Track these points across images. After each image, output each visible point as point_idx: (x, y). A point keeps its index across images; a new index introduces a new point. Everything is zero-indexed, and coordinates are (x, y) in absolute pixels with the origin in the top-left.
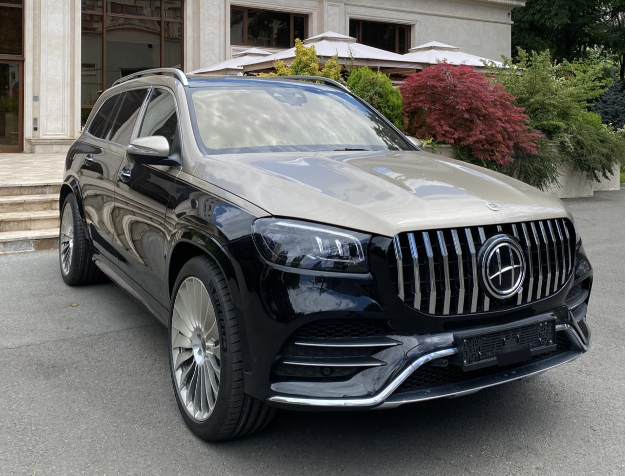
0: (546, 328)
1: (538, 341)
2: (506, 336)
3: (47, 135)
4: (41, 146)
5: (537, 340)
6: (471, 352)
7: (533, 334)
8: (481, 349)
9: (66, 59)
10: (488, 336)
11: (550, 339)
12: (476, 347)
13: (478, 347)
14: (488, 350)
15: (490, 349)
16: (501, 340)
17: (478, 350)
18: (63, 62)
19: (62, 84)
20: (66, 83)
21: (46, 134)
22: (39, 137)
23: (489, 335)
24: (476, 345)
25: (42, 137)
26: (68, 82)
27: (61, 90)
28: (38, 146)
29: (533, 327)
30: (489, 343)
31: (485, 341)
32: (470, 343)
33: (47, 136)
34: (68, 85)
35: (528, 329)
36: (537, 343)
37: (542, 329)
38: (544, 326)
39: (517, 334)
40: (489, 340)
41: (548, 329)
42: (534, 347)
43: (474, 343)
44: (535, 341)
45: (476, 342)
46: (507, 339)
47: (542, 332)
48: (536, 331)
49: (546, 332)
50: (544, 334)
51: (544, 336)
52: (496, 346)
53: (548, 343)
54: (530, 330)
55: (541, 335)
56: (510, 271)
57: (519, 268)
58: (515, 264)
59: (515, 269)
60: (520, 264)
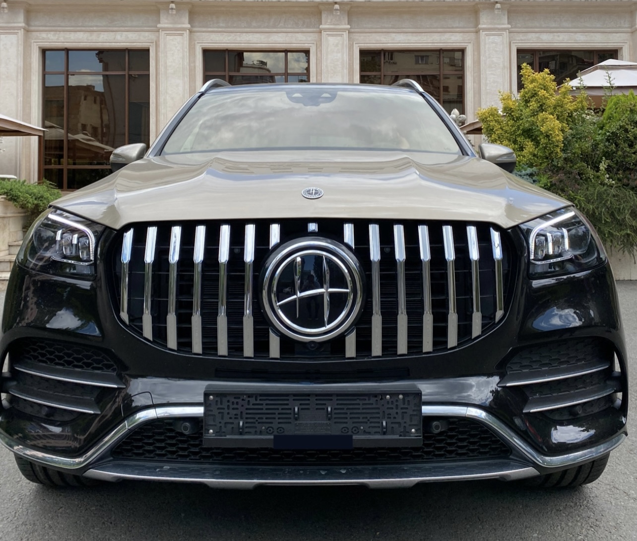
0: (401, 405)
1: (380, 425)
2: (301, 404)
5: (379, 422)
6: (222, 418)
7: (364, 411)
8: (245, 416)
10: (259, 398)
11: (412, 426)
12: (235, 412)
13: (238, 412)
14: (259, 421)
15: (264, 420)
16: (290, 409)
17: (239, 416)
23: (261, 395)
24: (233, 409)
29: (367, 398)
30: (262, 409)
31: (253, 404)
32: (221, 404)
35: (355, 400)
36: (379, 427)
37: (390, 406)
38: (397, 401)
39: (325, 404)
40: (262, 404)
41: (407, 408)
42: (369, 433)
43: (230, 404)
44: (371, 422)
45: (233, 403)
46: (302, 409)
47: (391, 411)
48: (374, 406)
49: (399, 411)
50: (396, 416)
51: (395, 418)
52: (277, 416)
53: (407, 432)
54: (361, 402)
55: (386, 416)
56: (321, 296)
57: (346, 293)
58: (331, 287)
59: (332, 295)
60: (347, 288)
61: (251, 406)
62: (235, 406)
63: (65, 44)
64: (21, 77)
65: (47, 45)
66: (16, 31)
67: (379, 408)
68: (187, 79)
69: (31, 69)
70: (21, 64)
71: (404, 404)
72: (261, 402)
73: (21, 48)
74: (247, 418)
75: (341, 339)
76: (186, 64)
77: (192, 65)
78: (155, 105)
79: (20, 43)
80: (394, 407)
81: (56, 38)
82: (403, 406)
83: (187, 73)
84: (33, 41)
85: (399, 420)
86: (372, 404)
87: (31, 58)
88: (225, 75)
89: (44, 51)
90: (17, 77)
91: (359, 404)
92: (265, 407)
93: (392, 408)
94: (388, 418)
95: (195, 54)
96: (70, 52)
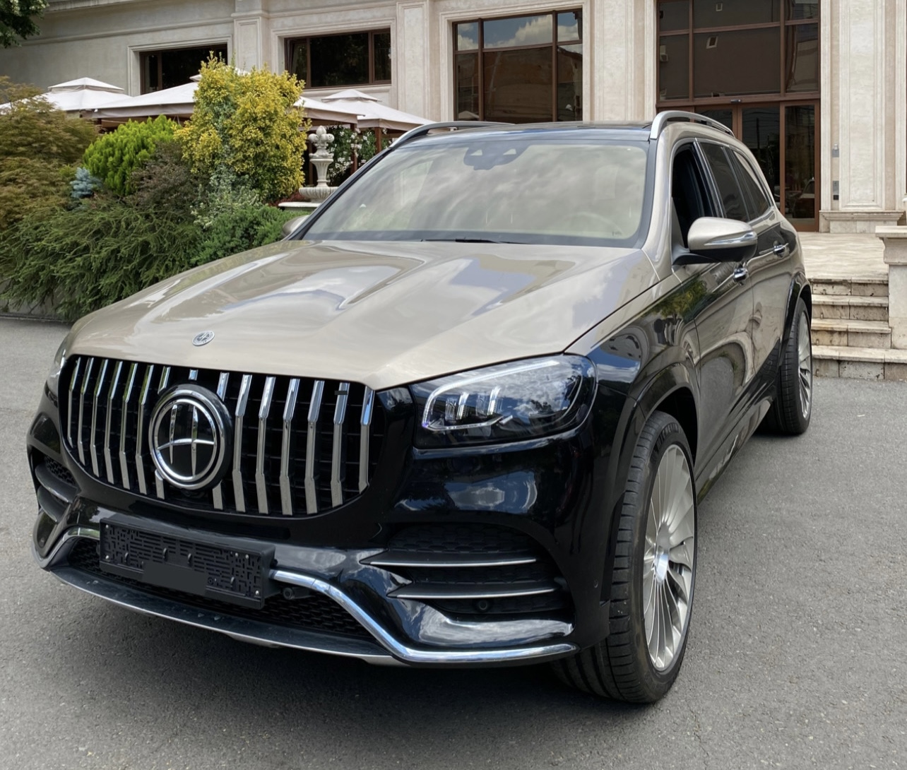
0: (247, 565)
1: (229, 580)
2: (170, 547)
3: (849, 206)
4: (838, 223)
5: (228, 577)
6: (115, 547)
7: (217, 564)
8: (129, 548)
9: (879, 90)
10: (139, 534)
11: (256, 588)
12: (123, 543)
13: (125, 544)
14: (140, 555)
15: (143, 555)
16: (160, 549)
17: (125, 548)
18: (874, 96)
19: (872, 129)
20: (879, 127)
21: (849, 204)
22: (838, 209)
23: (141, 532)
24: (122, 540)
25: (842, 209)
26: (882, 126)
27: (871, 138)
28: (834, 222)
30: (141, 545)
31: (136, 539)
32: (113, 533)
33: (849, 208)
34: (882, 130)
35: (211, 552)
36: (228, 582)
37: (238, 564)
38: (244, 560)
39: (186, 551)
40: (141, 541)
41: (251, 569)
42: (221, 586)
43: (120, 535)
44: (223, 577)
45: (121, 535)
46: (171, 552)
47: (238, 569)
48: (225, 561)
49: (246, 571)
50: (243, 575)
51: (242, 576)
52: (152, 554)
53: (251, 594)
54: (215, 555)
55: (235, 573)
56: (188, 446)
57: (212, 446)
58: (198, 438)
59: (198, 445)
60: (213, 440)
61: (134, 541)
62: (123, 538)
63: (478, 13)
64: (428, 62)
65: (456, 16)
66: (421, 3)
67: (228, 564)
68: (631, 46)
69: (439, 50)
70: (427, 45)
71: (249, 564)
72: (141, 539)
73: (427, 25)
74: (132, 551)
75: (208, 490)
76: (629, 24)
77: (640, 24)
78: (589, 86)
79: (426, 17)
80: (242, 566)
81: (468, 6)
82: (249, 566)
83: (631, 36)
84: (440, 13)
85: (245, 579)
86: (224, 559)
87: (439, 35)
88: (688, 34)
89: (455, 25)
90: (424, 61)
91: (213, 557)
92: (143, 543)
93: (240, 567)
94: (237, 575)
95: (644, 8)
96: (485, 23)
